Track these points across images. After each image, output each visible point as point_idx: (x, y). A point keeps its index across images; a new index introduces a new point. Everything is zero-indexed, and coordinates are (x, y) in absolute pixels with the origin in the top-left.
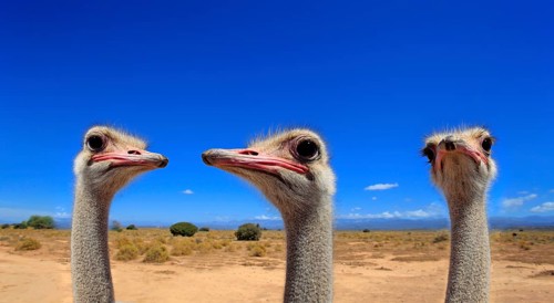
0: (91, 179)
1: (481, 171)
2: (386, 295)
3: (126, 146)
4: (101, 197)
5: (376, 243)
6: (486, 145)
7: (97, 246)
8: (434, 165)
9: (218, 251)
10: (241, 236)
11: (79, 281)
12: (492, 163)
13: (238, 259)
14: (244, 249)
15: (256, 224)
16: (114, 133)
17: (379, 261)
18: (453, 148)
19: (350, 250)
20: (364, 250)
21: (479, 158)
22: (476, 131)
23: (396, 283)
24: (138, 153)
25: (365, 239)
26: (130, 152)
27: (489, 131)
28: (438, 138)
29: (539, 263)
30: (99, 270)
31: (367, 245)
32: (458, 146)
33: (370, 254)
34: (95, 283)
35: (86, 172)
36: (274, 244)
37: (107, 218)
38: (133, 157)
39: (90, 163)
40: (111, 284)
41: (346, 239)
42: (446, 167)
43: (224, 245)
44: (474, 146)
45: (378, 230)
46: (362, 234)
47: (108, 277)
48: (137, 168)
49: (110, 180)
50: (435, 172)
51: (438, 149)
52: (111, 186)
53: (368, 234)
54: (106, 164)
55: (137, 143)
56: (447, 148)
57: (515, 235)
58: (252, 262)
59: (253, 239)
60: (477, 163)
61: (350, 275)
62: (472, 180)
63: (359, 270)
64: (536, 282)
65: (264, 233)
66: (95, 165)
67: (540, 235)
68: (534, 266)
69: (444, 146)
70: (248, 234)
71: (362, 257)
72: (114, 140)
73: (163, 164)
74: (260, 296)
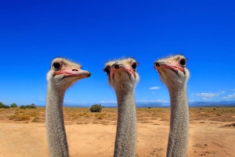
0: (55, 83)
1: (132, 79)
2: (157, 136)
3: (71, 67)
4: (60, 91)
5: (153, 113)
6: (134, 66)
7: (58, 115)
8: (109, 76)
9: (82, 117)
10: (92, 110)
11: (50, 131)
12: (137, 75)
13: (91, 120)
14: (94, 116)
15: (99, 105)
16: (65, 61)
17: (154, 121)
18: (118, 68)
19: (142, 116)
20: (148, 116)
21: (131, 72)
22: (129, 59)
23: (162, 131)
24: (77, 70)
25: (149, 111)
26: (73, 70)
27: (136, 60)
28: (111, 63)
29: (224, 121)
30: (59, 126)
31: (150, 114)
32: (121, 67)
33: (151, 118)
34: (57, 132)
35: (52, 80)
36: (108, 113)
37: (63, 101)
38: (74, 72)
39: (54, 75)
40: (65, 132)
41: (140, 111)
42: (115, 77)
43: (85, 114)
44: (128, 67)
45: (155, 107)
46: (147, 109)
47: (64, 129)
48: (77, 77)
49: (64, 83)
50: (110, 79)
51: (111, 68)
52: (64, 86)
53: (150, 109)
54: (62, 76)
55: (76, 66)
56: (116, 68)
57: (215, 109)
58: (97, 122)
59: (98, 112)
60: (130, 75)
61: (141, 127)
62: (127, 83)
63: (145, 125)
64: (222, 129)
65: (103, 109)
66: (57, 76)
67: (225, 109)
68: (222, 122)
69: (114, 67)
70: (96, 109)
71: (147, 119)
72: (65, 65)
73: (89, 75)
74: (101, 137)
